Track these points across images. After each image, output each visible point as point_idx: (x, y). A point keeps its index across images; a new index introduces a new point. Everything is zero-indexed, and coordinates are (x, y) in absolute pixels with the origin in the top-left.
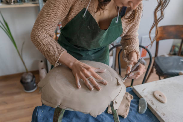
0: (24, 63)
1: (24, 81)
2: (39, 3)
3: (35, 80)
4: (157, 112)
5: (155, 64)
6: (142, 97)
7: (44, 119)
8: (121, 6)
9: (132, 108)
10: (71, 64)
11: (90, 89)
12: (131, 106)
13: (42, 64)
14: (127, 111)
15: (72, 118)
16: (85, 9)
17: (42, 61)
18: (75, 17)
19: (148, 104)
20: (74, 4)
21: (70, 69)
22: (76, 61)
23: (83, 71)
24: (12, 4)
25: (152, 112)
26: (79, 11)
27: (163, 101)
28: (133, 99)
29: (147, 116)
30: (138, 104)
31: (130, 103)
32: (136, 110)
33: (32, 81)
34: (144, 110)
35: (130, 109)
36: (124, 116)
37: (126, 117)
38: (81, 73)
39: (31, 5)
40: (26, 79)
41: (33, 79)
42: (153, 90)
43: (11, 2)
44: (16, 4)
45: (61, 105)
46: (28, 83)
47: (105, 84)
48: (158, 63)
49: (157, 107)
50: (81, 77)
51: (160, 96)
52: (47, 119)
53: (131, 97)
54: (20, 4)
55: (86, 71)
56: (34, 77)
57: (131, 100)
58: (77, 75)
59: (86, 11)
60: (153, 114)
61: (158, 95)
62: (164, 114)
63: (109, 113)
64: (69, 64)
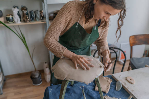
0: (33, 63)
1: (33, 76)
2: (46, 21)
3: (41, 76)
4: (128, 89)
5: (131, 63)
6: (118, 81)
7: (53, 94)
8: (98, 19)
9: (112, 88)
10: (71, 56)
11: (84, 69)
12: (111, 86)
13: (46, 65)
14: (108, 89)
15: (72, 93)
16: (77, 23)
17: (46, 63)
18: (71, 28)
19: (122, 85)
20: (71, 20)
21: (71, 60)
22: (74, 54)
23: (79, 59)
24: (28, 22)
25: (125, 90)
26: (74, 24)
27: (133, 83)
28: (112, 81)
29: (121, 92)
30: (116, 85)
31: (110, 84)
32: (114, 88)
33: (39, 77)
34: (119, 89)
35: (110, 88)
36: (106, 92)
37: (107, 92)
38: (78, 60)
39: (40, 22)
40: (35, 76)
41: (40, 75)
42: (126, 77)
43: (27, 21)
44: (30, 22)
45: (67, 78)
46: (36, 78)
47: (93, 67)
48: (133, 62)
49: (128, 86)
50: (78, 63)
51: (131, 80)
52: (55, 94)
53: (111, 81)
54: (33, 22)
55: (81, 59)
56: (40, 74)
57: (111, 82)
58: (75, 62)
59: (78, 24)
60: (126, 91)
61: (130, 79)
62: (133, 91)
63: (96, 90)
64: (70, 56)
